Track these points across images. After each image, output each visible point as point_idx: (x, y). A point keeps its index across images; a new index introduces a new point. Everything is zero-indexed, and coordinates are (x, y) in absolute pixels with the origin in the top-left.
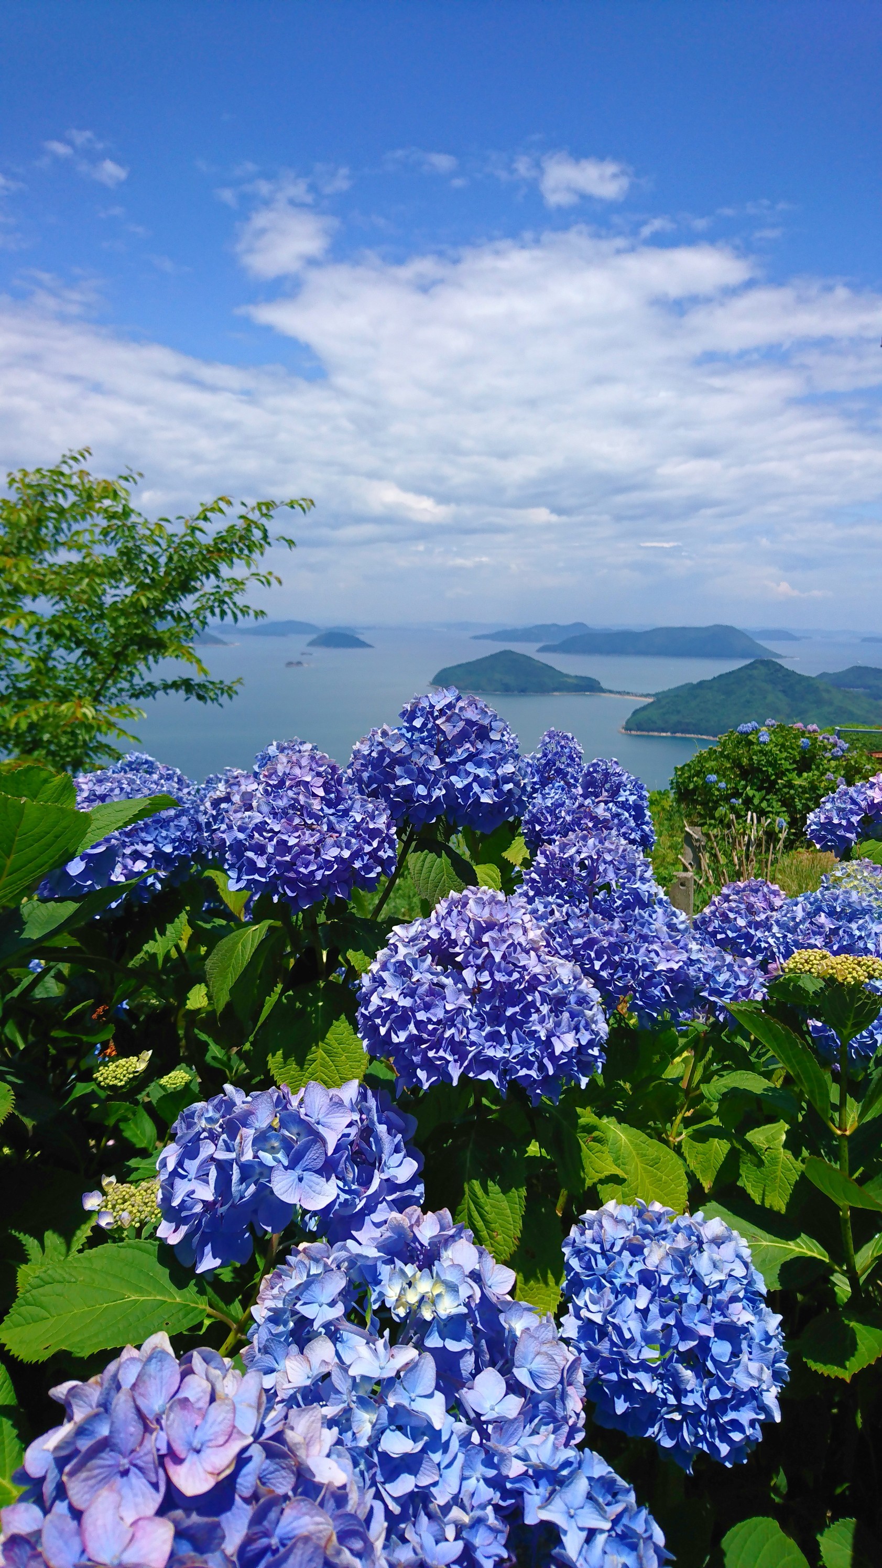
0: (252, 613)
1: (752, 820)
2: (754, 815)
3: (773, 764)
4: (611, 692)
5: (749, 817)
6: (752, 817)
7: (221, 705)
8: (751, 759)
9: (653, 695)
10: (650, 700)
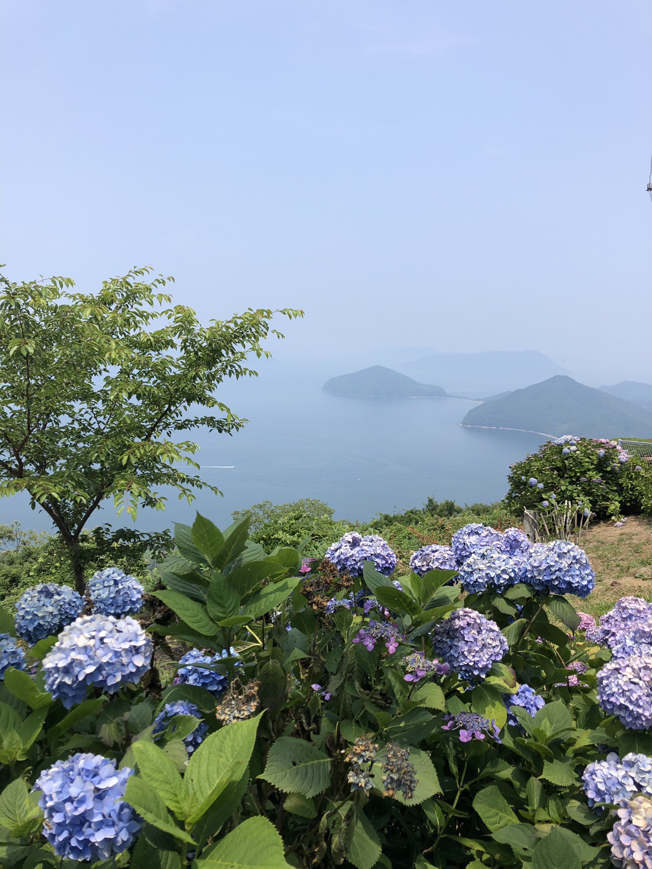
0: (248, 372)
1: (568, 506)
2: (570, 502)
3: (579, 464)
4: (453, 396)
5: (566, 504)
6: (568, 503)
7: (230, 434)
8: (563, 462)
9: (482, 400)
10: (482, 403)
